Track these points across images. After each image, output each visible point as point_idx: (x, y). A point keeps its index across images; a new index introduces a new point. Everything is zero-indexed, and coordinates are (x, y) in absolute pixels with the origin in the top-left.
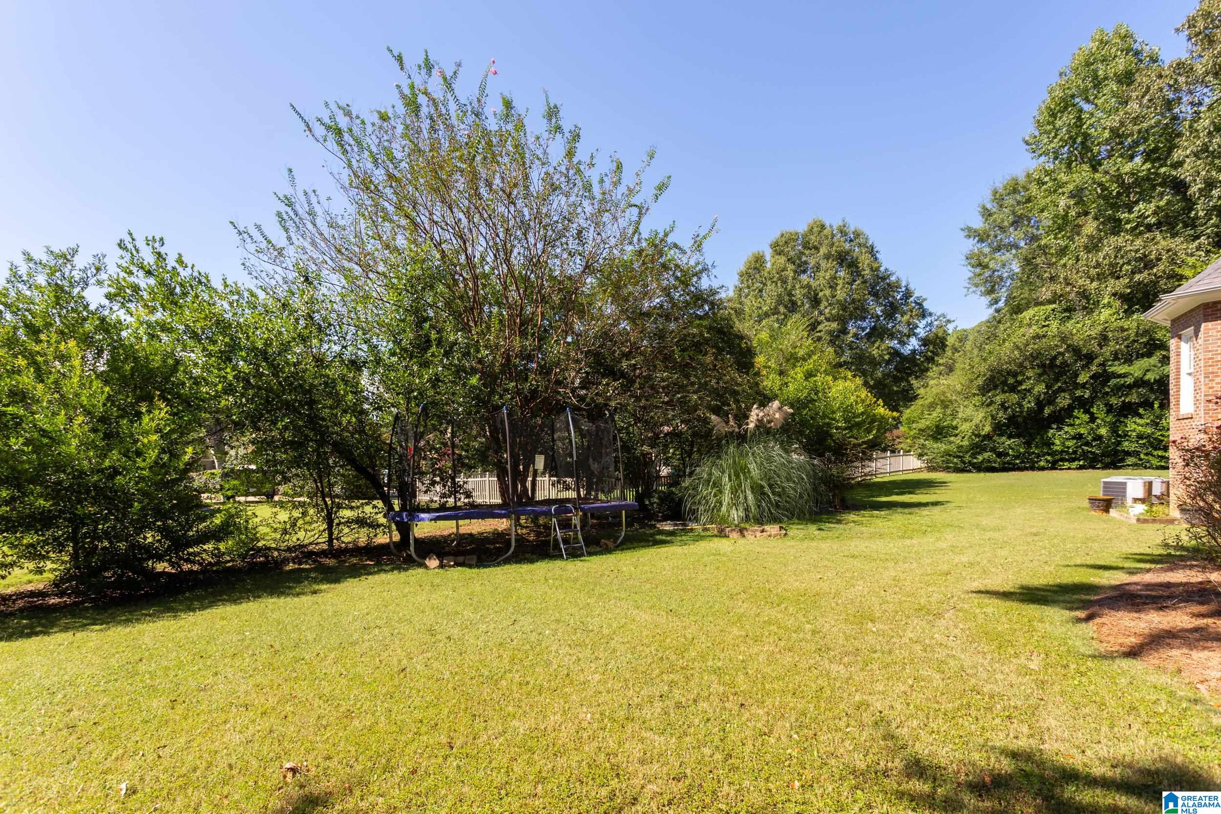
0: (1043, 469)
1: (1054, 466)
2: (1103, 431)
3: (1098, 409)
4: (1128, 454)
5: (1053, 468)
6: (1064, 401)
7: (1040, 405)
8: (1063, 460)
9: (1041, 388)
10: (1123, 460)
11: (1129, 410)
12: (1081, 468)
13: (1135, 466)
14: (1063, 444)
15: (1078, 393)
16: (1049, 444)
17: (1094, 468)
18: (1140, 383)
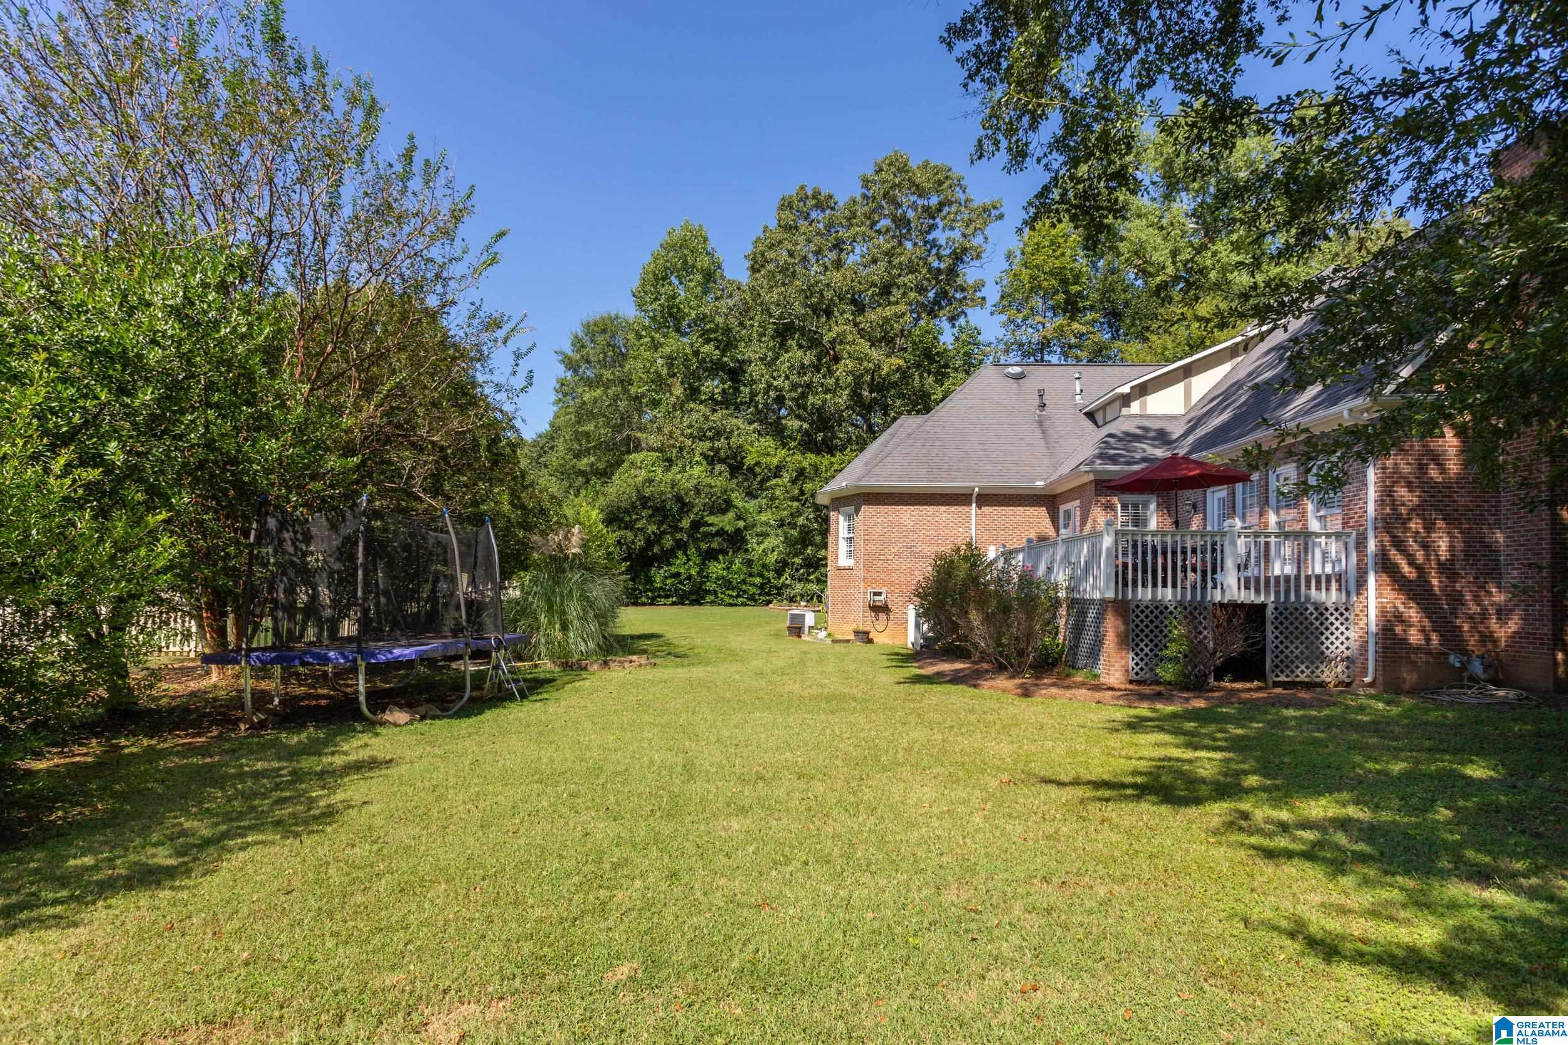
0: (644, 604)
1: (653, 602)
2: (693, 572)
3: (692, 551)
4: (708, 592)
5: (652, 604)
6: (668, 542)
7: (649, 544)
8: (660, 596)
9: (652, 528)
10: (703, 598)
11: (711, 555)
12: (673, 604)
13: (713, 603)
14: (663, 582)
15: (678, 536)
16: (650, 581)
17: (683, 604)
18: (721, 533)
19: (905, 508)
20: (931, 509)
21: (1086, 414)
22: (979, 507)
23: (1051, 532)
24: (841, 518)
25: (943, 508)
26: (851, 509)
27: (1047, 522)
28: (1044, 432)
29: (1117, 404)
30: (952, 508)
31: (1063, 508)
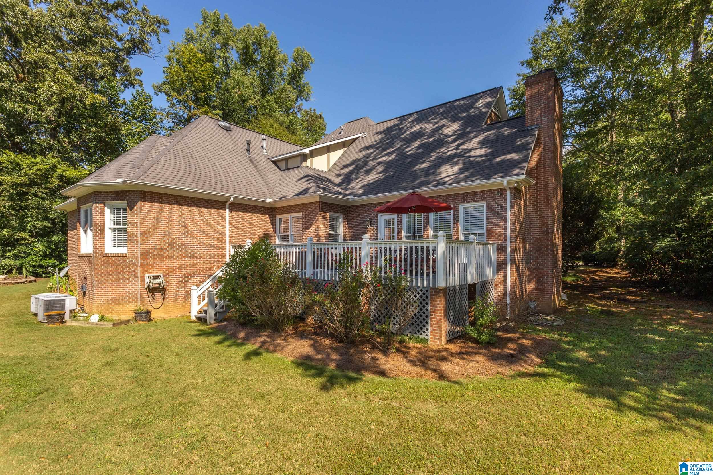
19: (177, 207)
20: (197, 210)
21: (272, 161)
22: (231, 212)
23: (271, 231)
24: (107, 211)
25: (206, 210)
26: (124, 204)
27: (269, 225)
28: (256, 167)
29: (299, 159)
30: (213, 211)
31: (278, 217)
